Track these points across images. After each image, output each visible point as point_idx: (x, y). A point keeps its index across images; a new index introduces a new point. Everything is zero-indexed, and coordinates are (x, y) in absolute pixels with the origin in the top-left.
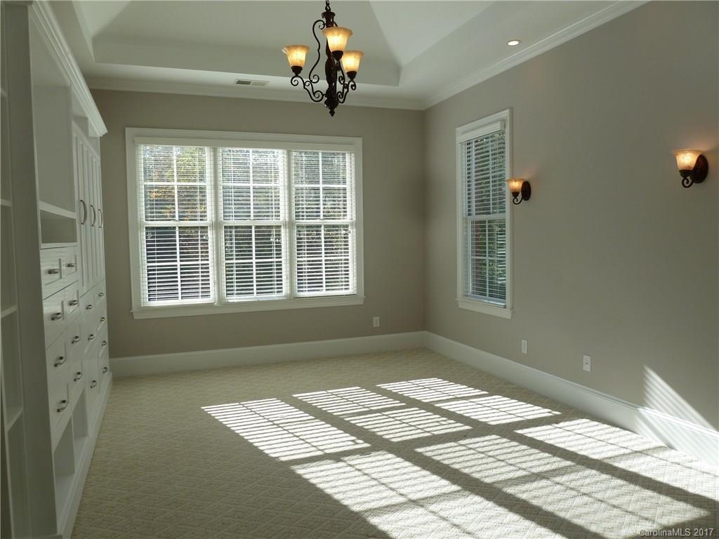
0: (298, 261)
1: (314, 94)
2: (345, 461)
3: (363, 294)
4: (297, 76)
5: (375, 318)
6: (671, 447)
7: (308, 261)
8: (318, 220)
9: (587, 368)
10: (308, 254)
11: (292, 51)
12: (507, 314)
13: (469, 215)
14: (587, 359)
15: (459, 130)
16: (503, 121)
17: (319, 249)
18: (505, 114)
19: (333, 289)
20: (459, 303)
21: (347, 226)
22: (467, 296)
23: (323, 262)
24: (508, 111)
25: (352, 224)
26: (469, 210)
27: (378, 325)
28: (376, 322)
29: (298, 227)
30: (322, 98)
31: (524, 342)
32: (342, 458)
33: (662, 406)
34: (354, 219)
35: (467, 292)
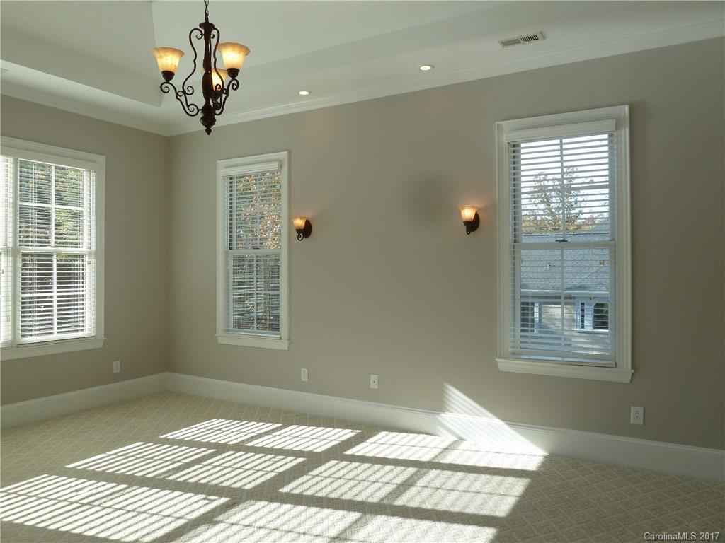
0: (22, 298)
1: (188, 106)
2: (222, 522)
3: (103, 336)
4: (168, 82)
5: (115, 363)
6: (462, 439)
7: (38, 298)
8: (48, 248)
9: (374, 385)
10: (38, 288)
11: (167, 54)
12: (284, 345)
13: (231, 249)
14: (374, 378)
15: (221, 163)
16: (281, 162)
17: (48, 283)
18: (283, 155)
19: (68, 331)
20: (218, 338)
21: (82, 256)
22: (228, 330)
23: (55, 299)
24: (286, 152)
25: (90, 254)
26: (230, 245)
27: (119, 371)
28: (116, 367)
29: (24, 255)
30: (198, 113)
31: (304, 371)
32: (216, 519)
33: (462, 409)
34: (93, 248)
35: (228, 326)
